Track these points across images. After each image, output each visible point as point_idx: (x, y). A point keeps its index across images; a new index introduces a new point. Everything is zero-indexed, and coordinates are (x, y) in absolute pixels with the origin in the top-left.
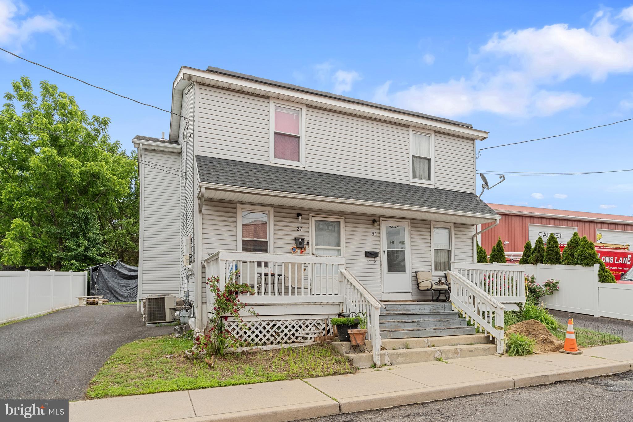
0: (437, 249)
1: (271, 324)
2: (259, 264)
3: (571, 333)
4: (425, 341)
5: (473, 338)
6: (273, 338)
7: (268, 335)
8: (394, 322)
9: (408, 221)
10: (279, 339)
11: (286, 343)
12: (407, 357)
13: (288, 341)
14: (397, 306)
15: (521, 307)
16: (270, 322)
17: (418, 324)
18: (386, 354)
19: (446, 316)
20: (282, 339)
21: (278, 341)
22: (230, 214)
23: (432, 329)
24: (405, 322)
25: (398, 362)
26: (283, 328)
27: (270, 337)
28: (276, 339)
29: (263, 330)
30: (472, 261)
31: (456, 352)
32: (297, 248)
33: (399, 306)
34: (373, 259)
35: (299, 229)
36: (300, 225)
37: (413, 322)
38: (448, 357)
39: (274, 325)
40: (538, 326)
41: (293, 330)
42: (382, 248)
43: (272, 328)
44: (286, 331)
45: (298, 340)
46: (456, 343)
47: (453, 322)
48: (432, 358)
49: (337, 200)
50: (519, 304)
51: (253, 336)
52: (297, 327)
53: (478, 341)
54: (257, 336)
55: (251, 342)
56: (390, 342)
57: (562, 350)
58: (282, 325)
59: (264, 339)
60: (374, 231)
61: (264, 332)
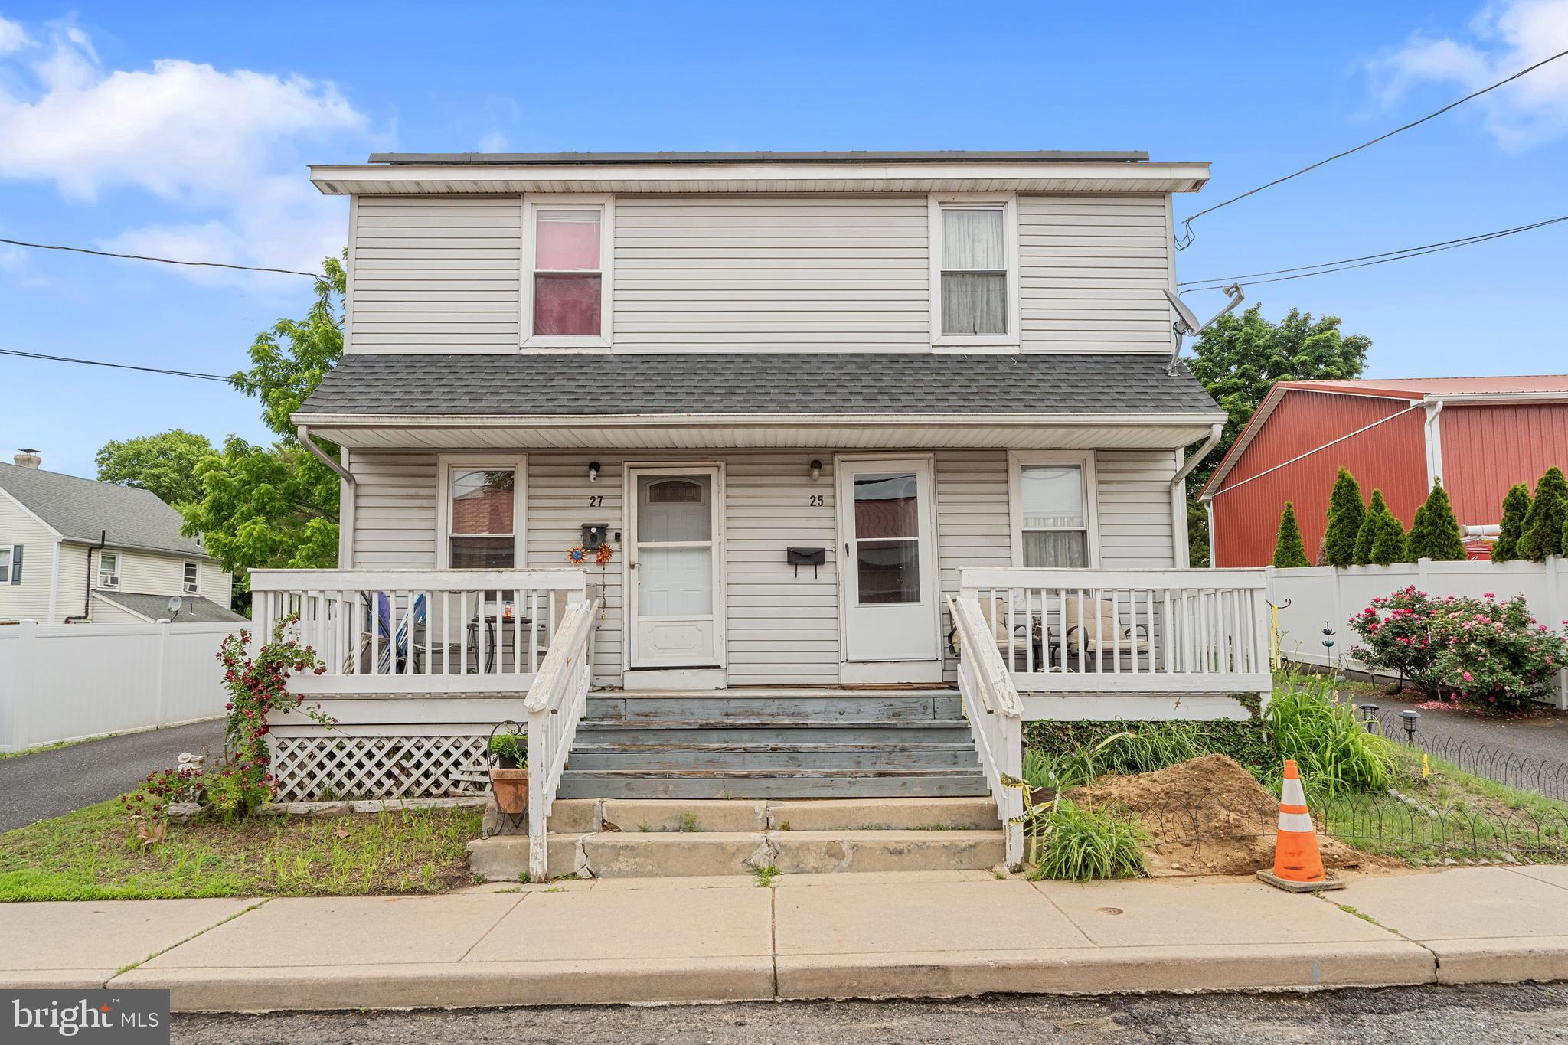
0: (1045, 531)
1: (389, 746)
2: (490, 596)
3: (1295, 810)
4: (757, 809)
5: (947, 808)
6: (392, 782)
7: (379, 774)
8: (706, 751)
9: (930, 455)
10: (407, 783)
11: (427, 794)
12: (648, 857)
13: (433, 790)
14: (761, 703)
15: (1255, 710)
16: (384, 742)
17: (791, 758)
18: (579, 844)
19: (921, 734)
20: (418, 783)
21: (403, 788)
22: (420, 481)
23: (818, 775)
24: (746, 751)
25: (616, 869)
26: (418, 755)
27: (384, 780)
28: (399, 783)
29: (365, 760)
30: (1169, 561)
31: (834, 852)
32: (587, 549)
33: (770, 702)
34: (812, 569)
35: (595, 502)
36: (596, 492)
37: (774, 750)
38: (801, 866)
39: (395, 749)
40: (1226, 777)
41: (447, 763)
42: (842, 537)
43: (388, 755)
44: (427, 764)
45: (460, 790)
46: (875, 822)
47: (925, 754)
48: (737, 864)
49: (638, 419)
50: (1250, 699)
51: (339, 774)
52: (456, 754)
53: (968, 821)
54: (350, 775)
55: (335, 790)
56: (634, 808)
57: (1269, 873)
58: (378, 748)
59: (369, 783)
60: (817, 492)
61: (369, 765)
